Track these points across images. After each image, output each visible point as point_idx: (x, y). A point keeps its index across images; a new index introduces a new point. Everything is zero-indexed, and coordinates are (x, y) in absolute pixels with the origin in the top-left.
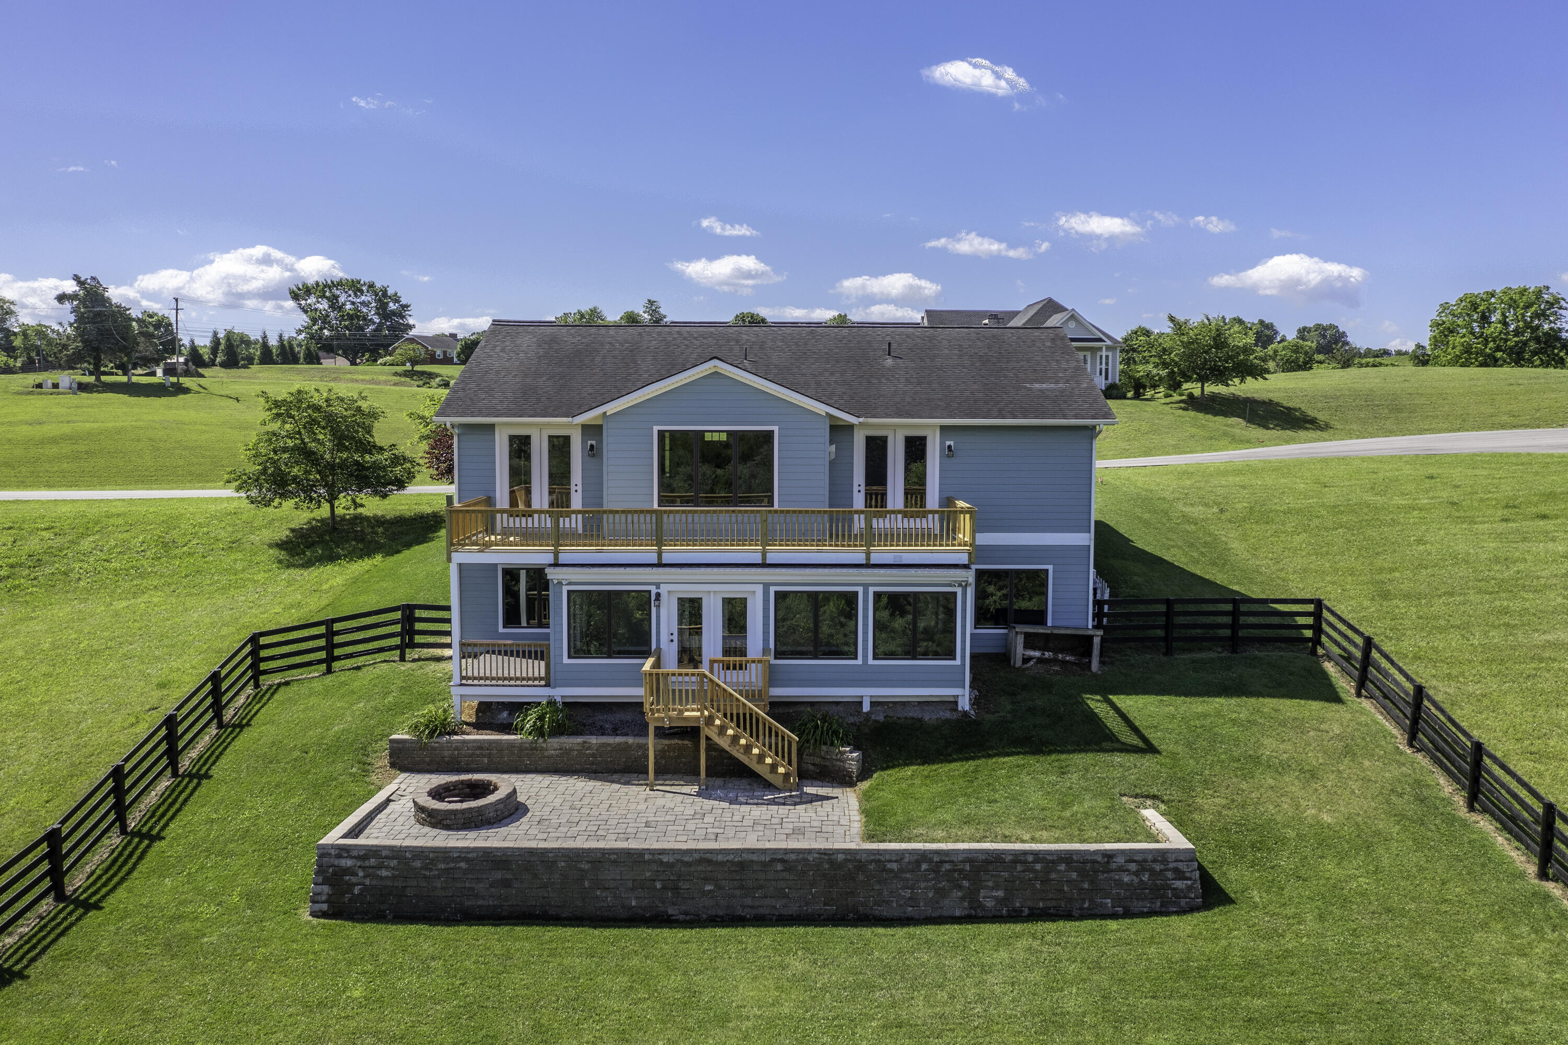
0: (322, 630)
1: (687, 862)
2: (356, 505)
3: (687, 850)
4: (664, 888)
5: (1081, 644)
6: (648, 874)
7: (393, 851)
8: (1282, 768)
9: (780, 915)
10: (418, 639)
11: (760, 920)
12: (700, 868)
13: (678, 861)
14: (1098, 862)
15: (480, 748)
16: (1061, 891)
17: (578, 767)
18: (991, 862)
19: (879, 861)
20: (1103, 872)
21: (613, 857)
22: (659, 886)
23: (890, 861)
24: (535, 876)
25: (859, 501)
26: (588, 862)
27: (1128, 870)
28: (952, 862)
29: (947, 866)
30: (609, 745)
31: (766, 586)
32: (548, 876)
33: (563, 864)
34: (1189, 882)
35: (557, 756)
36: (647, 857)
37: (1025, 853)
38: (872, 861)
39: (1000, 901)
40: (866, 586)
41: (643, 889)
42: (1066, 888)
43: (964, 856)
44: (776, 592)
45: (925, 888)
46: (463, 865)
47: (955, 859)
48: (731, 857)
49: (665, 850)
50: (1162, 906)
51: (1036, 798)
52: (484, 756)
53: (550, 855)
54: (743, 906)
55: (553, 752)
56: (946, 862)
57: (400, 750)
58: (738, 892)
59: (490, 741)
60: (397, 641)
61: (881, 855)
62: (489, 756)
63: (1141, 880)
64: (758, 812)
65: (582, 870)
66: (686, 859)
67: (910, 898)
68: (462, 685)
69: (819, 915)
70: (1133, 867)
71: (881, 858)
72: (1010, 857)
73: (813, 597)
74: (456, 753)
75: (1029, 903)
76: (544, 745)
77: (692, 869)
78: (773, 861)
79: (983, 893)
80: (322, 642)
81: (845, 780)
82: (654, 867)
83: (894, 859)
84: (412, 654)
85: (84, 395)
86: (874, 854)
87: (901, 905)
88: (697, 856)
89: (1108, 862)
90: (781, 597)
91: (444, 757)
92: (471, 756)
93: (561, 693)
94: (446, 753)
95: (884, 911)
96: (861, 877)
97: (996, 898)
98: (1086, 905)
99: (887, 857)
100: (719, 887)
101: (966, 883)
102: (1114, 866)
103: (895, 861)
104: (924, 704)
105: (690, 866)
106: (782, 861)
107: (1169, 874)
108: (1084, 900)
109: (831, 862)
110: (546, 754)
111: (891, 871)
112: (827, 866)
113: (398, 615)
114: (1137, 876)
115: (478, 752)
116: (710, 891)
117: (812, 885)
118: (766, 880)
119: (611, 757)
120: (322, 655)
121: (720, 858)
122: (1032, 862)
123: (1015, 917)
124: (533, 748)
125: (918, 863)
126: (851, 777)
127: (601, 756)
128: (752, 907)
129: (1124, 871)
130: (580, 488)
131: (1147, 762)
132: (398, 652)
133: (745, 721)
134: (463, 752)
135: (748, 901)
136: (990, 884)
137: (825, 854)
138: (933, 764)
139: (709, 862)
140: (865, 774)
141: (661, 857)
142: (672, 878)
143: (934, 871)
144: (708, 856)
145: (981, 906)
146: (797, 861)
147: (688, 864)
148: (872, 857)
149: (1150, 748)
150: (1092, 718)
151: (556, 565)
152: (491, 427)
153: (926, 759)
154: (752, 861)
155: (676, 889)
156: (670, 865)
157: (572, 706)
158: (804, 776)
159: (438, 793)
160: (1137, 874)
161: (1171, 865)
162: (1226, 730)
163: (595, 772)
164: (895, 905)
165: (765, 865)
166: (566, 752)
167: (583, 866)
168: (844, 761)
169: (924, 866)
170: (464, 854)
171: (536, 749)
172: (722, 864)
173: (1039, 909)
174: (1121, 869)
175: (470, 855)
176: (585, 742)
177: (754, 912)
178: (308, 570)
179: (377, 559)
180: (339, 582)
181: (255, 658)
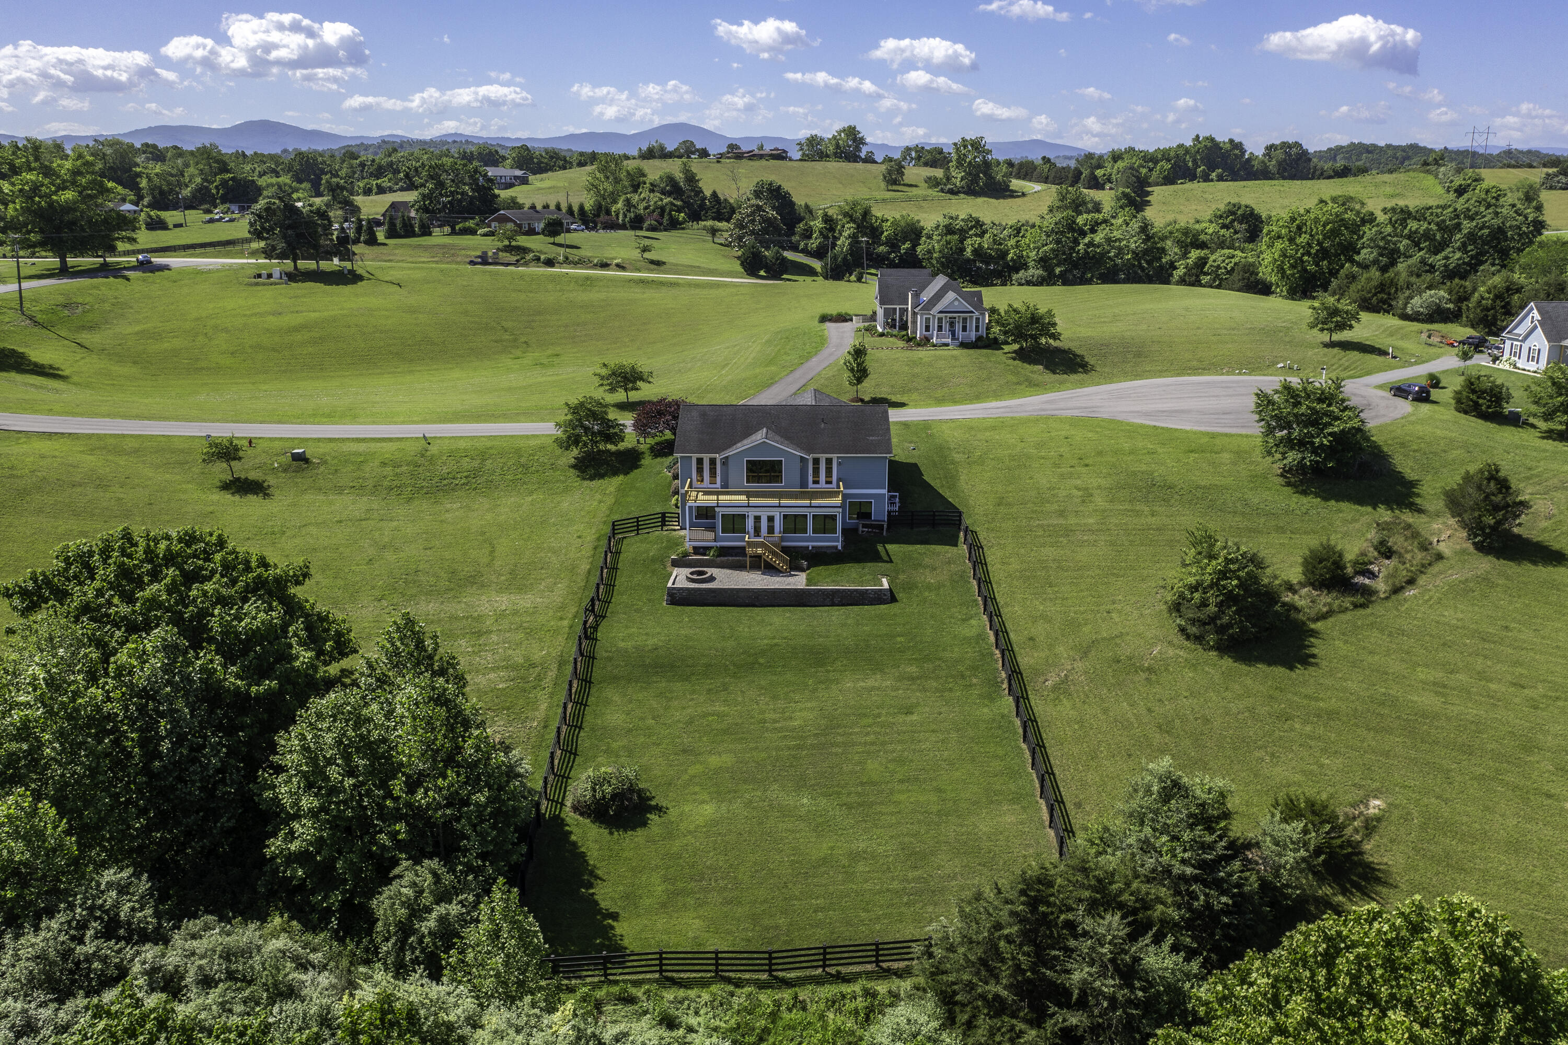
0: (635, 520)
1: (760, 591)
5: (881, 527)
7: (686, 588)
8: (926, 567)
9: (784, 604)
10: (667, 523)
11: (779, 606)
12: (764, 593)
13: (758, 591)
14: (865, 591)
15: (697, 561)
17: (726, 566)
18: (837, 592)
20: (865, 594)
21: (742, 590)
22: (753, 597)
23: (812, 591)
24: (722, 595)
25: (810, 479)
26: (736, 591)
27: (871, 594)
28: (827, 592)
30: (735, 560)
31: (781, 512)
33: (730, 592)
34: (887, 597)
35: (720, 563)
36: (750, 590)
37: (846, 589)
38: (807, 591)
40: (810, 513)
41: (749, 598)
42: (856, 598)
43: (831, 590)
44: (783, 514)
45: (821, 598)
47: (829, 591)
48: (772, 590)
50: (877, 603)
51: (854, 575)
52: (698, 563)
53: (726, 589)
54: (774, 602)
57: (674, 561)
58: (773, 599)
59: (701, 558)
60: (660, 524)
61: (809, 590)
62: (700, 563)
64: (778, 579)
65: (734, 593)
67: (817, 600)
68: (695, 541)
69: (794, 604)
70: (873, 593)
72: (842, 590)
73: (796, 516)
74: (691, 562)
75: (847, 602)
76: (716, 559)
77: (762, 593)
78: (782, 591)
79: (835, 600)
80: (635, 524)
81: (803, 570)
82: (752, 592)
84: (665, 528)
85: (293, 284)
87: (815, 602)
88: (763, 590)
90: (785, 516)
91: (687, 563)
92: (695, 563)
93: (719, 544)
95: (810, 603)
96: (804, 595)
97: (838, 600)
100: (768, 597)
101: (831, 597)
102: (868, 592)
104: (828, 547)
106: (784, 591)
107: (882, 595)
108: (860, 601)
110: (717, 562)
111: (812, 594)
112: (796, 592)
113: (660, 515)
114: (873, 595)
116: (766, 599)
117: (793, 597)
118: (780, 596)
119: (736, 563)
120: (636, 528)
121: (769, 590)
122: (847, 592)
123: (843, 605)
125: (819, 592)
127: (733, 563)
128: (777, 603)
130: (719, 475)
131: (888, 565)
132: (660, 527)
133: (774, 553)
134: (693, 562)
135: (776, 601)
136: (837, 597)
137: (796, 589)
139: (766, 591)
140: (808, 568)
141: (754, 590)
143: (823, 594)
145: (834, 602)
146: (789, 591)
149: (891, 561)
150: (877, 552)
151: (717, 506)
152: (691, 457)
153: (826, 564)
154: (777, 591)
155: (758, 598)
156: (756, 593)
157: (722, 548)
158: (792, 569)
159: (692, 573)
161: (884, 592)
162: (915, 555)
163: (732, 568)
164: (813, 602)
165: (780, 592)
166: (722, 562)
168: (802, 564)
170: (705, 589)
171: (714, 561)
172: (770, 592)
176: (729, 559)
178: (594, 482)
179: (621, 477)
180: (612, 489)
181: (614, 529)
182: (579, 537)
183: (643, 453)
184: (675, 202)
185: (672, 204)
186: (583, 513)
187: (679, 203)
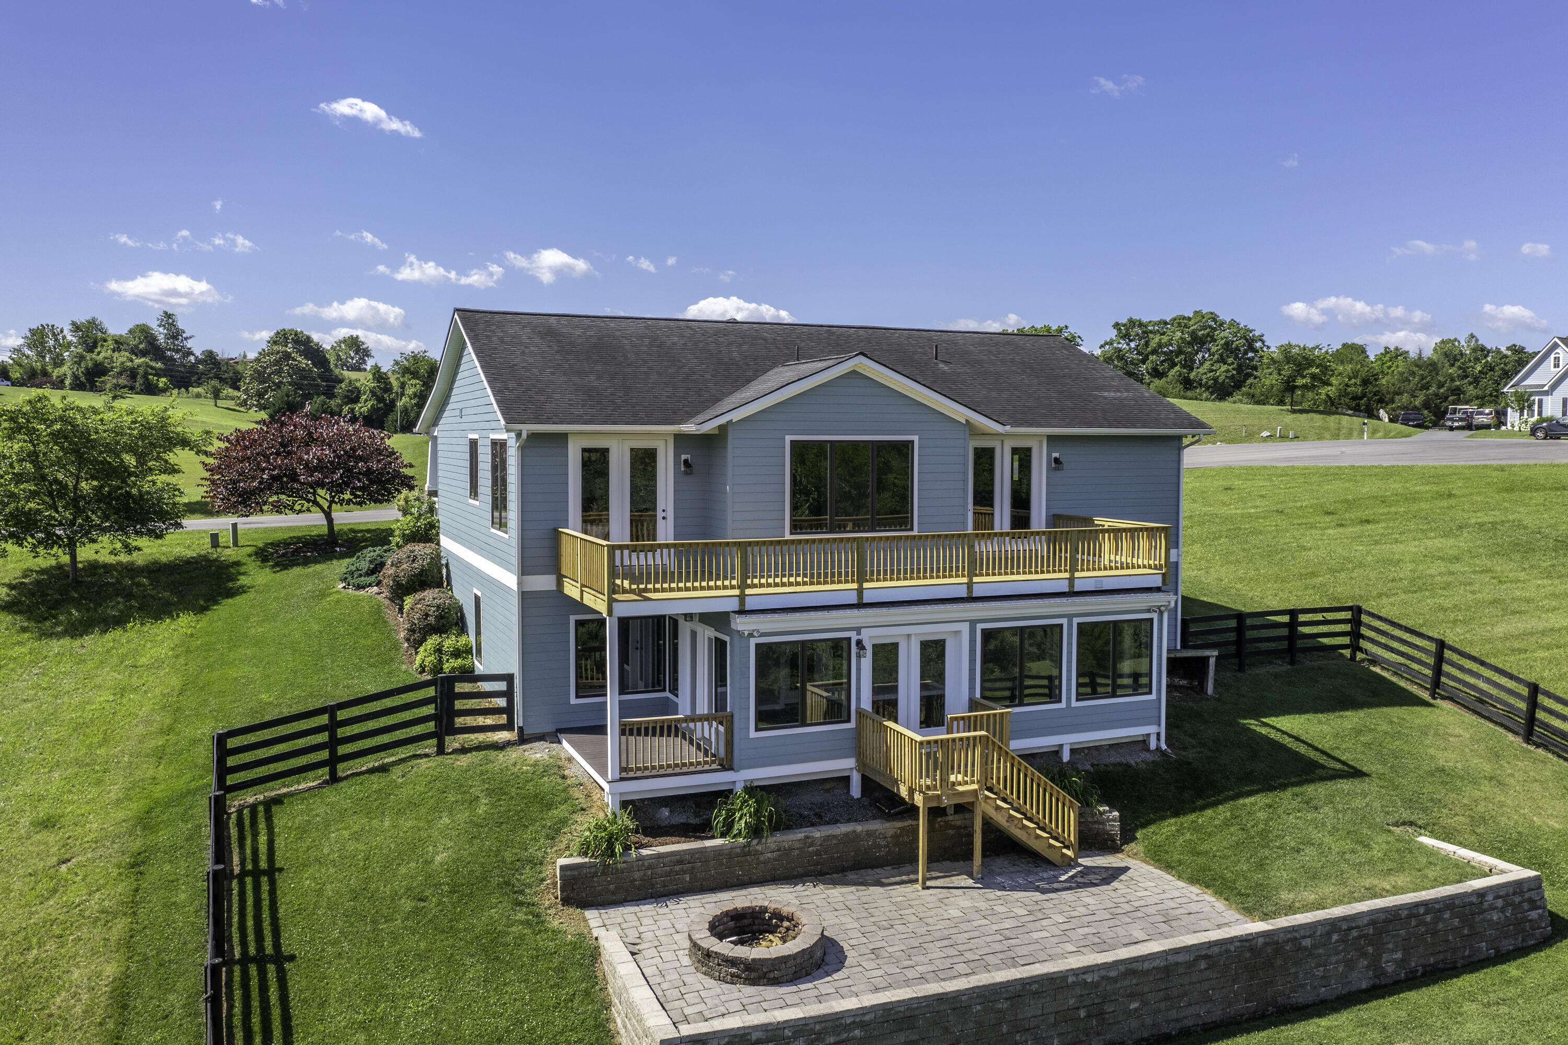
0: (324, 719)
1: (1112, 978)
2: (128, 549)
3: (1114, 962)
4: (1089, 1016)
6: (1071, 1002)
7: (767, 1031)
9: (1204, 1024)
10: (459, 721)
12: (1127, 983)
13: (1103, 978)
14: (1474, 904)
15: (680, 862)
16: (1447, 941)
17: (800, 870)
18: (1391, 921)
19: (1296, 939)
20: (1479, 914)
21: (1034, 987)
22: (1082, 1013)
23: (1304, 937)
24: (946, 1030)
26: (1007, 999)
27: (1496, 908)
28: (1357, 927)
29: (1355, 933)
30: (834, 837)
31: (973, 623)
32: (960, 1027)
33: (978, 1007)
34: (1540, 911)
35: (775, 860)
36: (1071, 980)
37: (1417, 905)
38: (1288, 941)
39: (1401, 963)
40: (1070, 617)
41: (1066, 1022)
42: (1450, 938)
43: (1368, 918)
44: (982, 630)
45: (1336, 963)
46: (857, 1032)
47: (1360, 924)
48: (1156, 963)
49: (1089, 967)
50: (1523, 940)
52: (685, 872)
53: (964, 998)
54: (1168, 1022)
55: (769, 855)
56: (1353, 928)
57: (575, 878)
58: (1163, 1005)
59: (691, 852)
60: (431, 726)
61: (1296, 931)
62: (692, 871)
63: (1506, 917)
65: (999, 1011)
66: (1113, 974)
67: (1323, 977)
68: (622, 779)
69: (1241, 1016)
70: (1500, 903)
71: (1296, 934)
72: (1406, 912)
74: (649, 872)
75: (1422, 961)
76: (759, 848)
77: (1118, 985)
78: (1198, 958)
79: (1385, 957)
80: (323, 737)
81: (1106, 845)
82: (1078, 991)
83: (1308, 934)
84: (453, 742)
86: (1290, 932)
87: (1315, 987)
88: (1122, 968)
89: (1481, 903)
90: (988, 635)
91: (635, 880)
92: (668, 874)
93: (746, 776)
94: (637, 875)
95: (1300, 998)
96: (1279, 962)
97: (1395, 961)
98: (1467, 953)
99: (1302, 933)
100: (1145, 1003)
101: (1370, 950)
102: (1486, 905)
103: (1309, 937)
104: (1116, 746)
105: (1116, 982)
106: (1206, 957)
107: (1526, 906)
108: (1465, 947)
109: (1251, 949)
110: (762, 858)
111: (1306, 948)
112: (1248, 955)
113: (431, 692)
114: (1503, 912)
115: (677, 868)
116: (1136, 1010)
117: (1234, 981)
118: (1191, 983)
119: (837, 852)
120: (324, 755)
121: (1147, 966)
122: (1424, 914)
123: (1413, 979)
124: (745, 852)
125: (1329, 934)
126: (1114, 841)
127: (826, 853)
128: (1177, 1020)
129: (1494, 909)
130: (670, 514)
131: (1370, 786)
132: (434, 741)
134: (659, 871)
135: (1173, 1014)
136: (1391, 946)
137: (1246, 941)
138: (1185, 814)
139: (1134, 972)
141: (1084, 977)
142: (1096, 1001)
143: (1343, 941)
144: (1134, 965)
145: (1384, 973)
146: (1220, 954)
147: (1115, 980)
148: (1289, 936)
150: (1278, 745)
151: (742, 612)
152: (563, 438)
154: (1177, 964)
155: (1101, 1014)
156: (1095, 985)
160: (1503, 910)
161: (1527, 896)
163: (822, 874)
164: (1309, 987)
165: (1190, 965)
166: (786, 852)
167: (1000, 1006)
168: (1103, 823)
169: (1335, 937)
171: (749, 854)
172: (1148, 972)
173: (1430, 965)
174: (1492, 908)
175: (867, 1018)
176: (807, 837)
177: (1179, 1026)
178: (88, 640)
179: (185, 622)
180: (163, 651)
181: (223, 771)
182: (47, 824)
183: (237, 564)
184: (153, 364)
185: (148, 366)
186: (52, 733)
187: (159, 365)
